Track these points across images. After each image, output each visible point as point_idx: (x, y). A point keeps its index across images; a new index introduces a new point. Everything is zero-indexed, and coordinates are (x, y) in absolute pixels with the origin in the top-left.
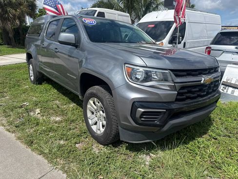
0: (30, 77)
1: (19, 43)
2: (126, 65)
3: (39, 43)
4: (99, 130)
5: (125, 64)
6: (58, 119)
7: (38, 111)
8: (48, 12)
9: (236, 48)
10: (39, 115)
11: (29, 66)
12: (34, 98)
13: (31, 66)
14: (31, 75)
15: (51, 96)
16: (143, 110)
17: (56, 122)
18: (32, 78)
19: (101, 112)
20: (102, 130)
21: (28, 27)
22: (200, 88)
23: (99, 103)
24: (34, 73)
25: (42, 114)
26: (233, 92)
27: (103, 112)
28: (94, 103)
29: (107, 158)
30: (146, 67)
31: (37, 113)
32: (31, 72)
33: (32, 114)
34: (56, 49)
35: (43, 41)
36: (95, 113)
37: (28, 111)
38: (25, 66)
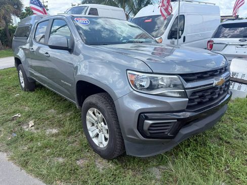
0: (21, 83)
1: (7, 46)
2: (128, 72)
3: (27, 46)
4: (101, 143)
5: (127, 70)
6: (55, 131)
7: (31, 123)
8: (35, 11)
9: (240, 40)
10: (33, 128)
11: (19, 72)
12: (27, 108)
13: (20, 72)
14: (21, 82)
15: (45, 104)
16: (151, 122)
17: (53, 136)
18: (23, 85)
19: (103, 123)
20: (105, 143)
21: (15, 28)
22: (211, 91)
23: (100, 114)
24: (24, 80)
25: (36, 126)
26: (239, 88)
27: (105, 124)
28: (94, 113)
29: (112, 175)
30: (153, 73)
31: (30, 126)
32: (21, 78)
33: (25, 127)
34: (47, 53)
35: (31, 45)
36: (96, 125)
37: (20, 123)
38: (14, 71)
